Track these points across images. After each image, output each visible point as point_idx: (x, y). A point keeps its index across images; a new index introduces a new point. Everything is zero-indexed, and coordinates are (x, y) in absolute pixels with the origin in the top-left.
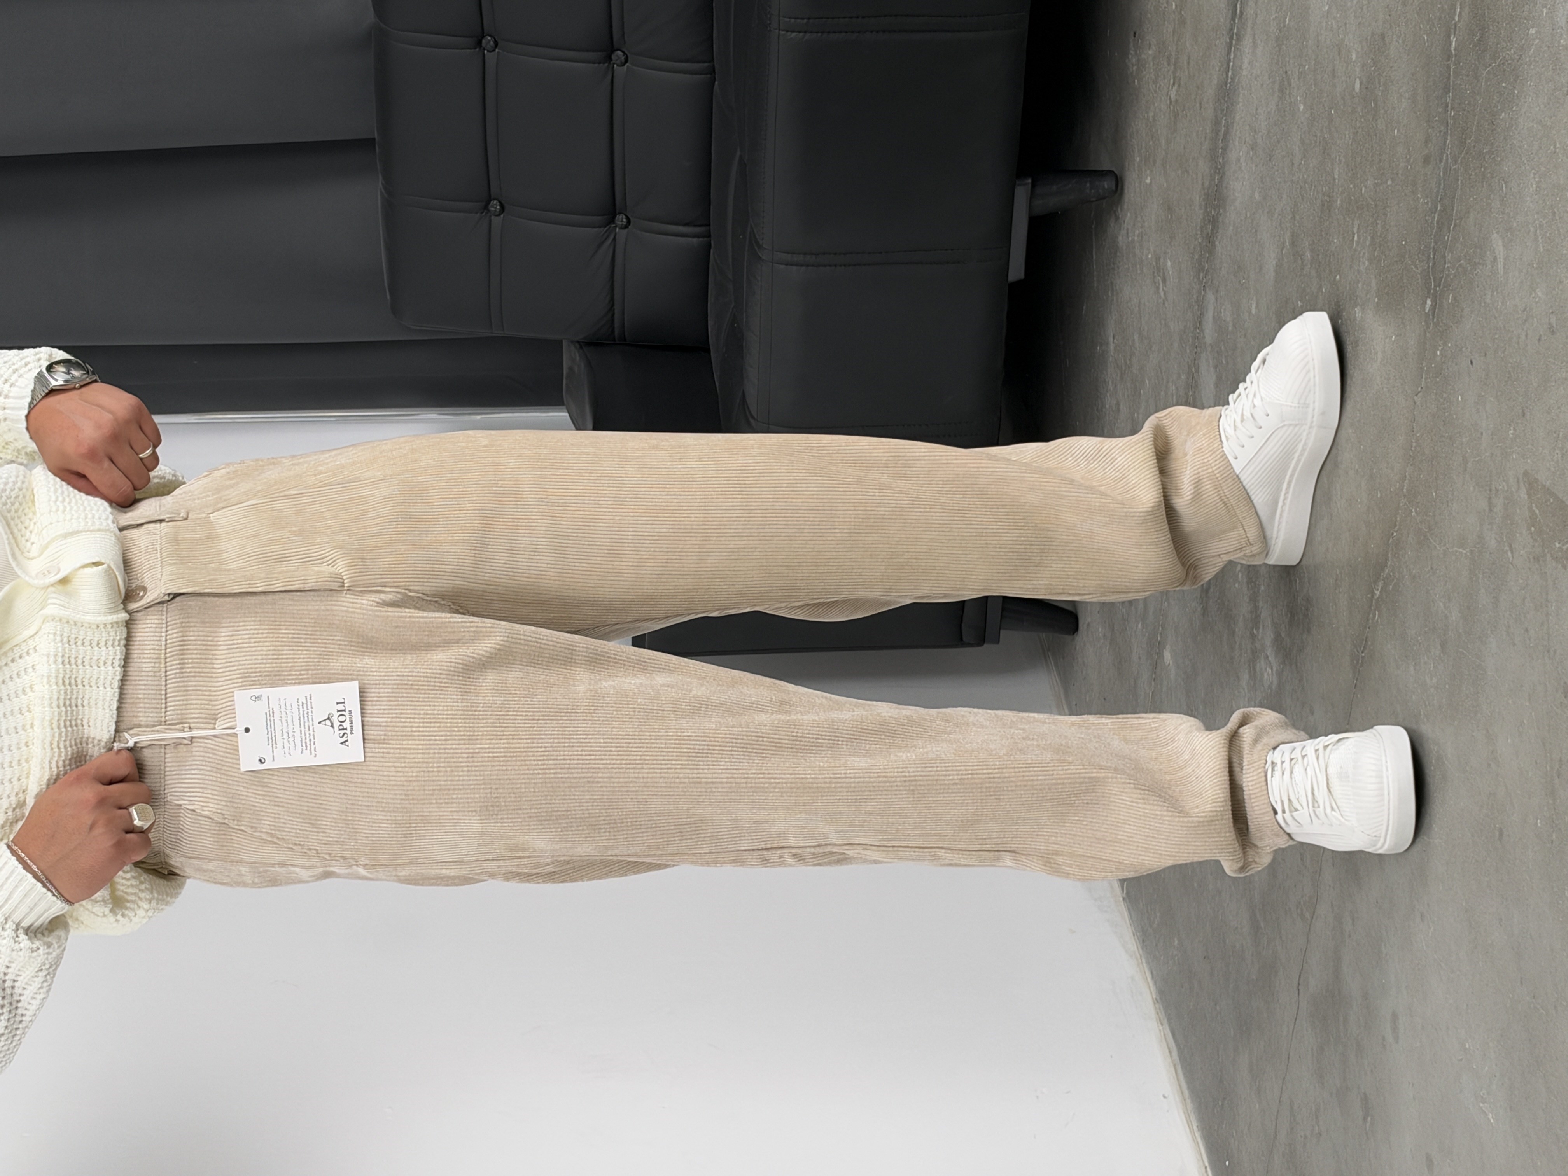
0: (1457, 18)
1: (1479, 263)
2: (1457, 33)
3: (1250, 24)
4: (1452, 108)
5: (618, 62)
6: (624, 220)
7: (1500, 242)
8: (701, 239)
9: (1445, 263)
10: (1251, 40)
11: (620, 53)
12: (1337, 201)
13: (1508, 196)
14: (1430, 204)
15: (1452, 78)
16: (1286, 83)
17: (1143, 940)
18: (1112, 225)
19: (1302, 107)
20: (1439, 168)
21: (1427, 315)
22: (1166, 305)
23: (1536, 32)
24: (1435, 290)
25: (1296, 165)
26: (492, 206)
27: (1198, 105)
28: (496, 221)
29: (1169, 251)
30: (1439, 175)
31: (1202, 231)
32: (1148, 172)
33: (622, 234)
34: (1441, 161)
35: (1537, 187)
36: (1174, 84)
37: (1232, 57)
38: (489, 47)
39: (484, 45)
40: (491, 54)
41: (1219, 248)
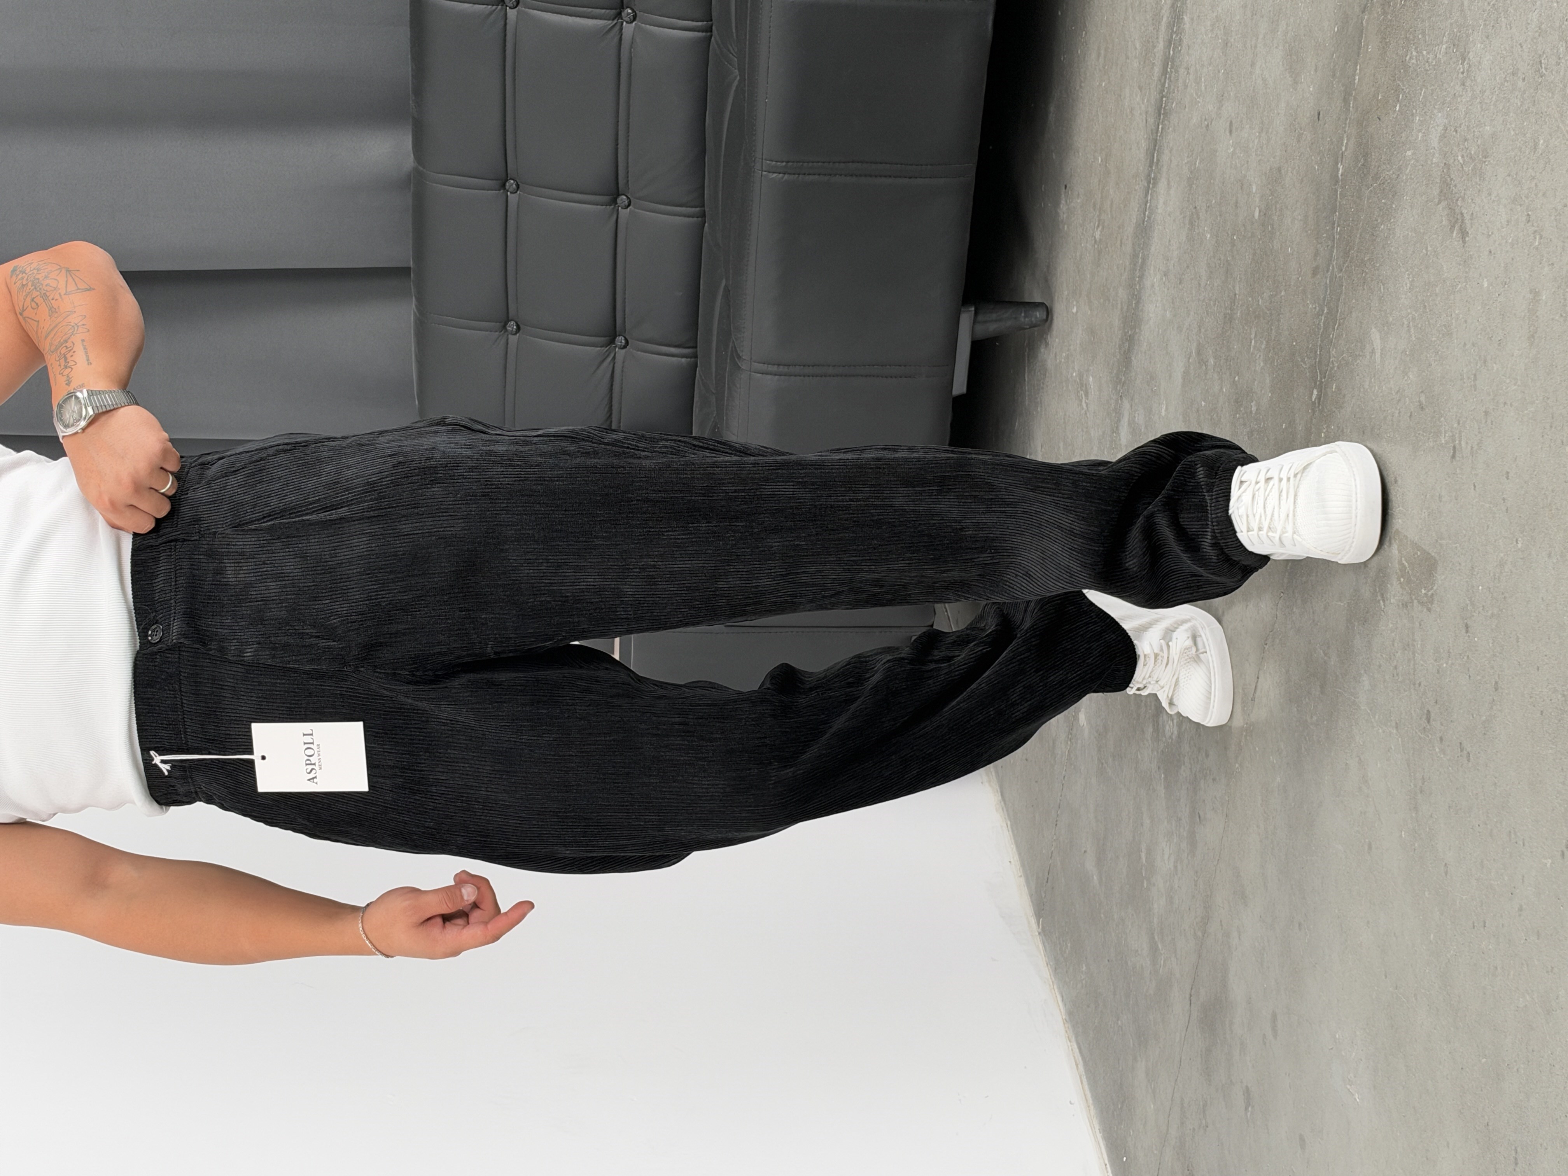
0: (1344, 149)
1: (1360, 355)
2: (1344, 161)
3: (1165, 169)
4: (1338, 226)
5: (623, 205)
6: (623, 341)
7: (1378, 336)
8: (689, 359)
9: (1330, 358)
10: (1166, 183)
11: (624, 197)
12: (1237, 313)
13: (1385, 296)
14: (1318, 308)
15: (1338, 199)
16: (1195, 216)
17: (1055, 968)
18: (1042, 350)
19: (1209, 236)
20: (1326, 278)
21: (1314, 403)
22: (1088, 415)
23: (1413, 154)
24: (1321, 382)
25: (1203, 284)
26: (510, 326)
27: (1119, 242)
28: (513, 339)
29: (1091, 368)
30: (1326, 283)
31: (1120, 349)
32: (1075, 303)
33: (620, 353)
34: (1328, 271)
35: (1411, 285)
36: (1098, 226)
37: (1149, 198)
38: (511, 190)
39: (507, 187)
40: (513, 195)
41: (1134, 362)
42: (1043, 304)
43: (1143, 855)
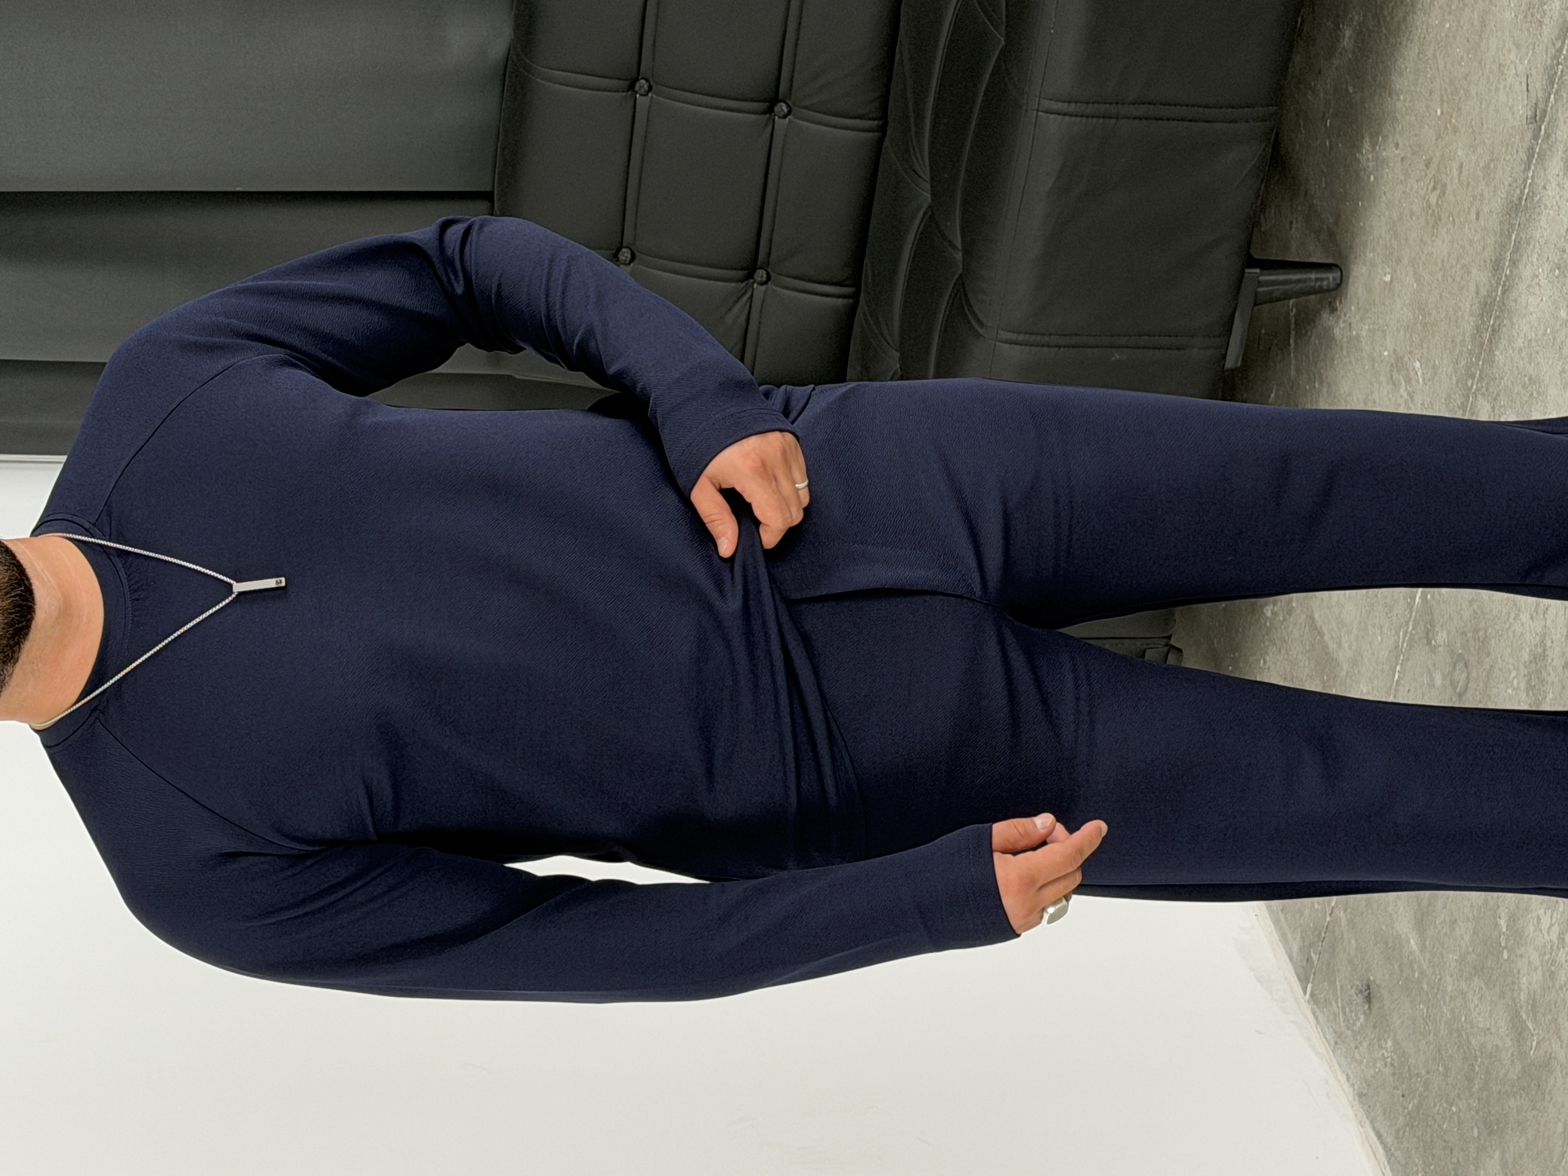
3: (1560, 146)
5: (782, 114)
6: (765, 276)
8: (846, 301)
10: (1561, 162)
11: (782, 104)
17: (1336, 1043)
26: (623, 255)
27: (1473, 216)
29: (1418, 351)
31: (1473, 338)
32: (1388, 270)
33: (759, 290)
37: (1530, 174)
38: (642, 91)
39: (636, 89)
40: (643, 98)
41: (1499, 357)
42: (1336, 266)
43: (1503, 923)
